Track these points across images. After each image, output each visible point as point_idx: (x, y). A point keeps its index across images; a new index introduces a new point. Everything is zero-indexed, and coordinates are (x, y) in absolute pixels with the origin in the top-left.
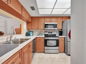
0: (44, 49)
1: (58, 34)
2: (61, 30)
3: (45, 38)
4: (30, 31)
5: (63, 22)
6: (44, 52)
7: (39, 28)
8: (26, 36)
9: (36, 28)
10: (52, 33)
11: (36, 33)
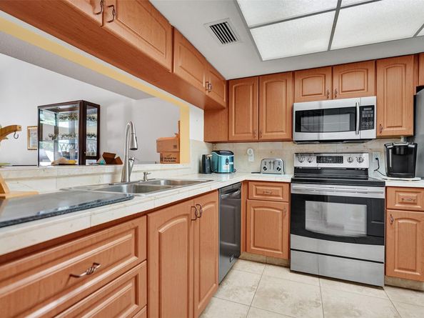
0: (290, 249)
1: (383, 169)
2: (409, 138)
3: (295, 186)
4: (218, 152)
5: (419, 89)
6: (288, 266)
7: (265, 135)
8: (200, 172)
9: (249, 136)
10: (340, 160)
11: (251, 159)
